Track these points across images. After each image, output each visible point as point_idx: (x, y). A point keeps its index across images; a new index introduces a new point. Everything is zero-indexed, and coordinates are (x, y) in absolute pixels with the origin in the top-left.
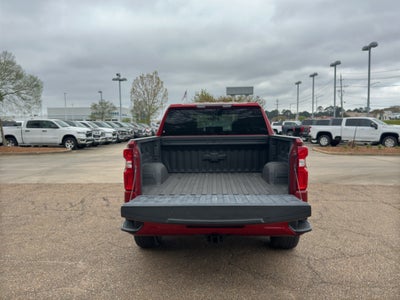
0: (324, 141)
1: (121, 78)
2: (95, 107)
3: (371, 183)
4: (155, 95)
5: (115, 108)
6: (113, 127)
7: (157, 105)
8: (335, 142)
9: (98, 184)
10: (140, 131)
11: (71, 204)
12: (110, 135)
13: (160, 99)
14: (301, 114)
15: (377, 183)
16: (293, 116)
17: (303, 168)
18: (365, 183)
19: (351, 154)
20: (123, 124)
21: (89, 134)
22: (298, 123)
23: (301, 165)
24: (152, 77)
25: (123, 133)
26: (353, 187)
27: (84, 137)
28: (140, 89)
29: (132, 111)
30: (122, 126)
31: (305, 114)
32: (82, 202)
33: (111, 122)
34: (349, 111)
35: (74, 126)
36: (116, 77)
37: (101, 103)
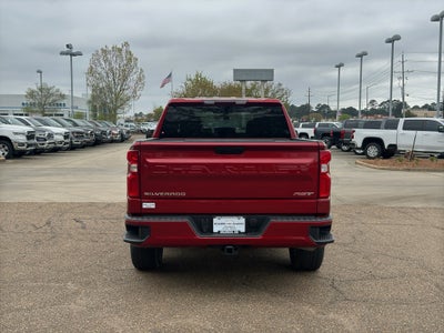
0: (372, 151)
1: (74, 51)
2: (31, 94)
3: (425, 205)
4: (125, 78)
5: (63, 96)
6: (64, 126)
7: (128, 93)
8: (388, 153)
9: (63, 204)
10: (104, 133)
11: (34, 226)
12: (61, 138)
13: (132, 84)
14: (344, 111)
15: (434, 205)
16: (332, 115)
17: (325, 174)
18: (418, 205)
19: (409, 170)
20: (76, 121)
21: (30, 136)
22: (337, 124)
23: (323, 170)
24: (120, 50)
25: (79, 135)
26: (401, 210)
27: (23, 139)
28: (102, 69)
29: (89, 102)
30: (76, 125)
31: (351, 111)
32: (48, 223)
33: (59, 118)
34: (416, 107)
35: (7, 123)
36: (66, 49)
37: (41, 90)
